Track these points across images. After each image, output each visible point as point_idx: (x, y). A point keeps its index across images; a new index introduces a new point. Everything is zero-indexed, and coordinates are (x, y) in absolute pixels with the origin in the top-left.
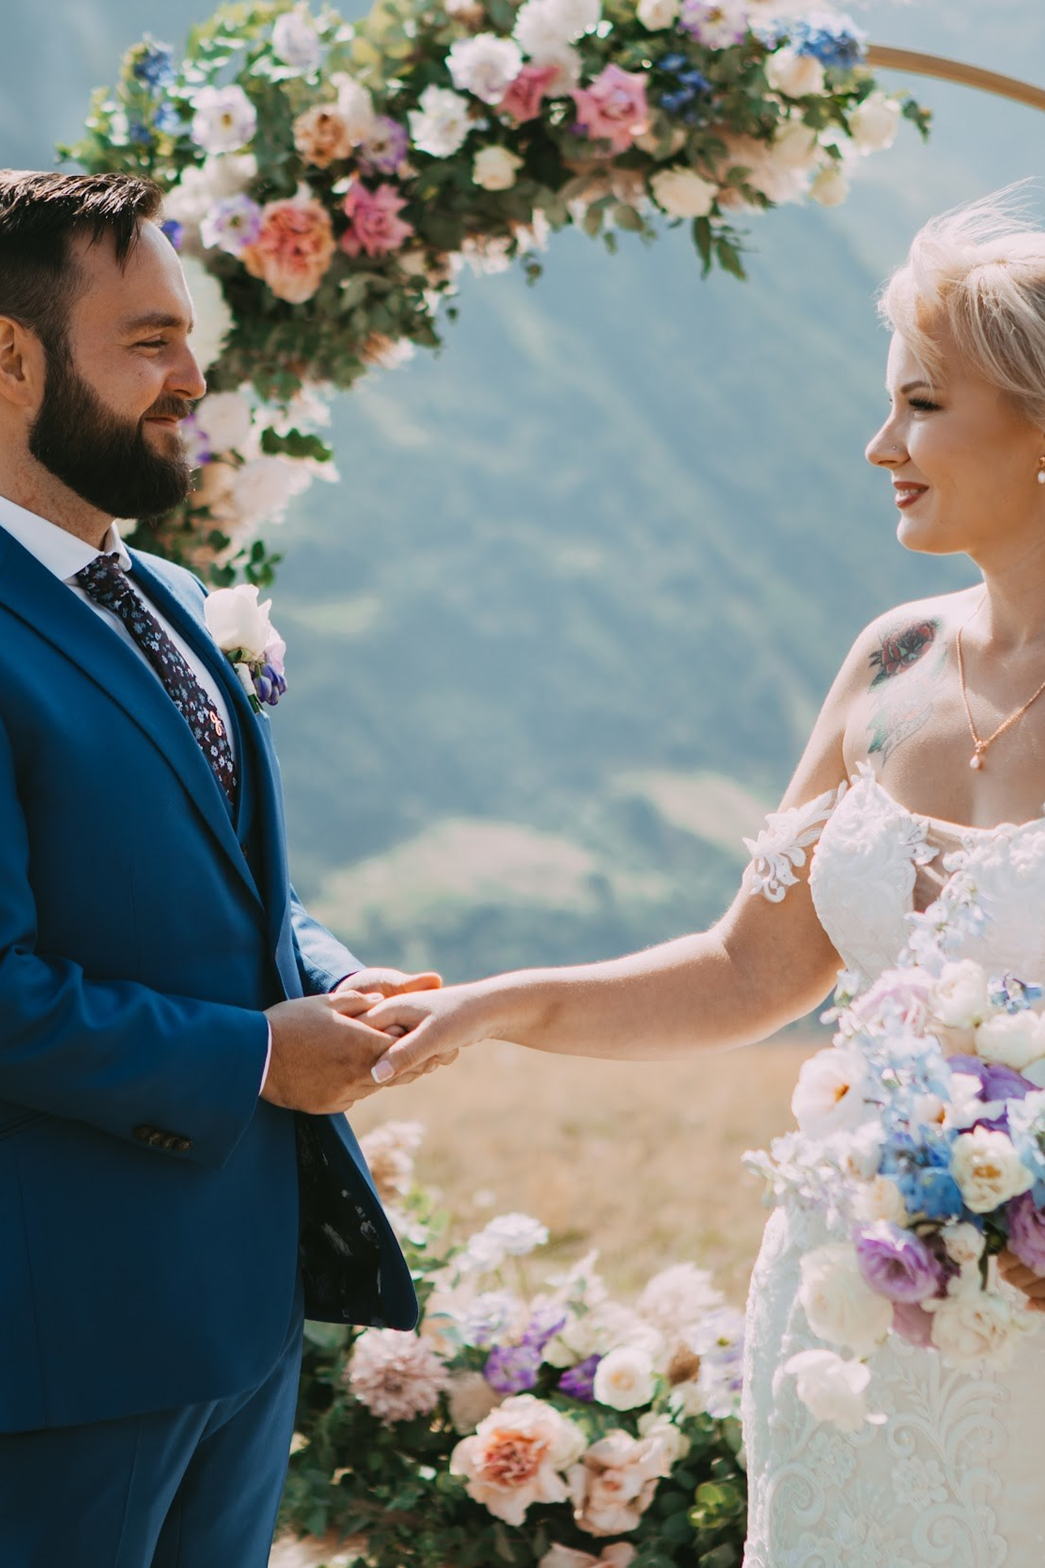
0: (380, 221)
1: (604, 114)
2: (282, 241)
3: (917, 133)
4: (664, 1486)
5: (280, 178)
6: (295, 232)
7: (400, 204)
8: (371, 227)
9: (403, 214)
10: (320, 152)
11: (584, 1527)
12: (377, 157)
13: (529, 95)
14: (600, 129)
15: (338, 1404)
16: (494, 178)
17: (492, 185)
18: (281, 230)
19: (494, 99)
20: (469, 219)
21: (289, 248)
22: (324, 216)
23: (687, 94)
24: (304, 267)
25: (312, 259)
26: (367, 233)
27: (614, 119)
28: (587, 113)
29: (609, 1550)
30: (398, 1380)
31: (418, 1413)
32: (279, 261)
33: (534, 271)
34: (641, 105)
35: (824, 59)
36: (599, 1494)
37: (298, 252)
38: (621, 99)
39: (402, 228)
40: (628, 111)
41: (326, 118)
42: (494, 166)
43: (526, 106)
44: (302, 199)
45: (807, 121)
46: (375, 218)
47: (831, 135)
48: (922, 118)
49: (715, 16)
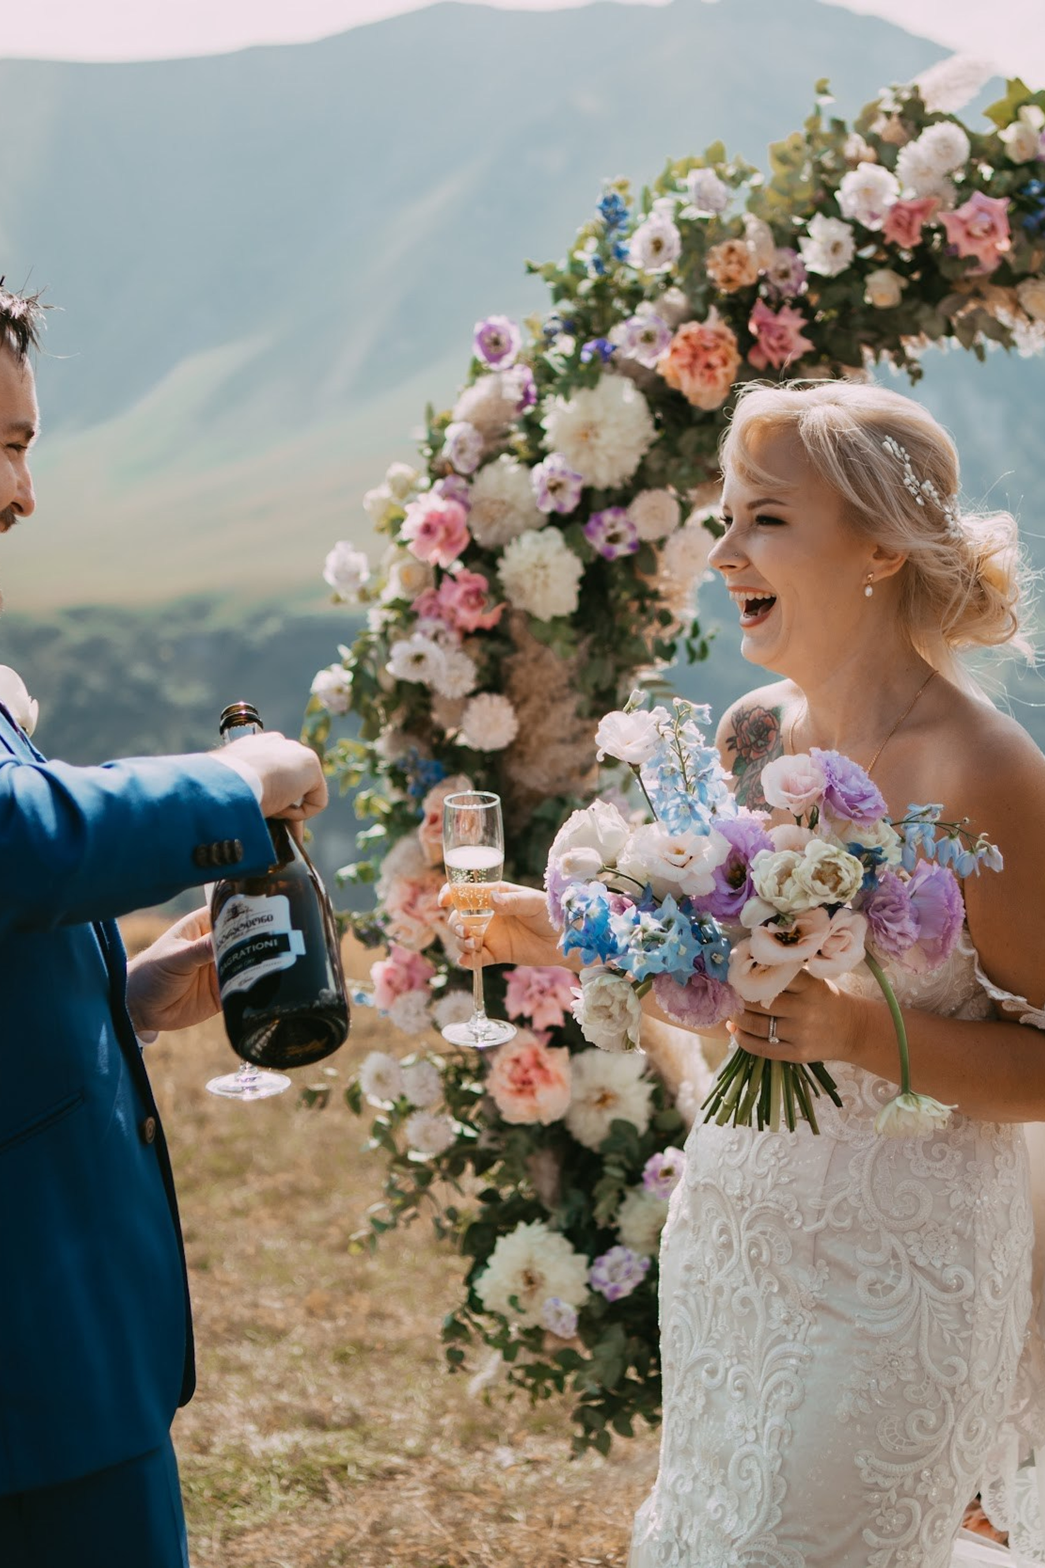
0: (781, 337)
1: (969, 234)
2: (695, 356)
5: (699, 306)
6: (706, 349)
7: (801, 323)
8: (773, 342)
9: (804, 332)
10: (729, 280)
12: (782, 284)
13: (910, 224)
14: (967, 249)
16: (883, 297)
17: (882, 303)
18: (692, 347)
19: (877, 226)
20: (865, 333)
21: (700, 363)
22: (731, 335)
24: (713, 379)
25: (720, 372)
26: (772, 348)
27: (978, 238)
28: (957, 236)
32: (692, 374)
33: (917, 375)
34: (1003, 227)
37: (709, 366)
38: (984, 221)
39: (805, 345)
40: (992, 230)
41: (731, 250)
42: (883, 285)
43: (909, 234)
44: (712, 320)
46: (777, 334)
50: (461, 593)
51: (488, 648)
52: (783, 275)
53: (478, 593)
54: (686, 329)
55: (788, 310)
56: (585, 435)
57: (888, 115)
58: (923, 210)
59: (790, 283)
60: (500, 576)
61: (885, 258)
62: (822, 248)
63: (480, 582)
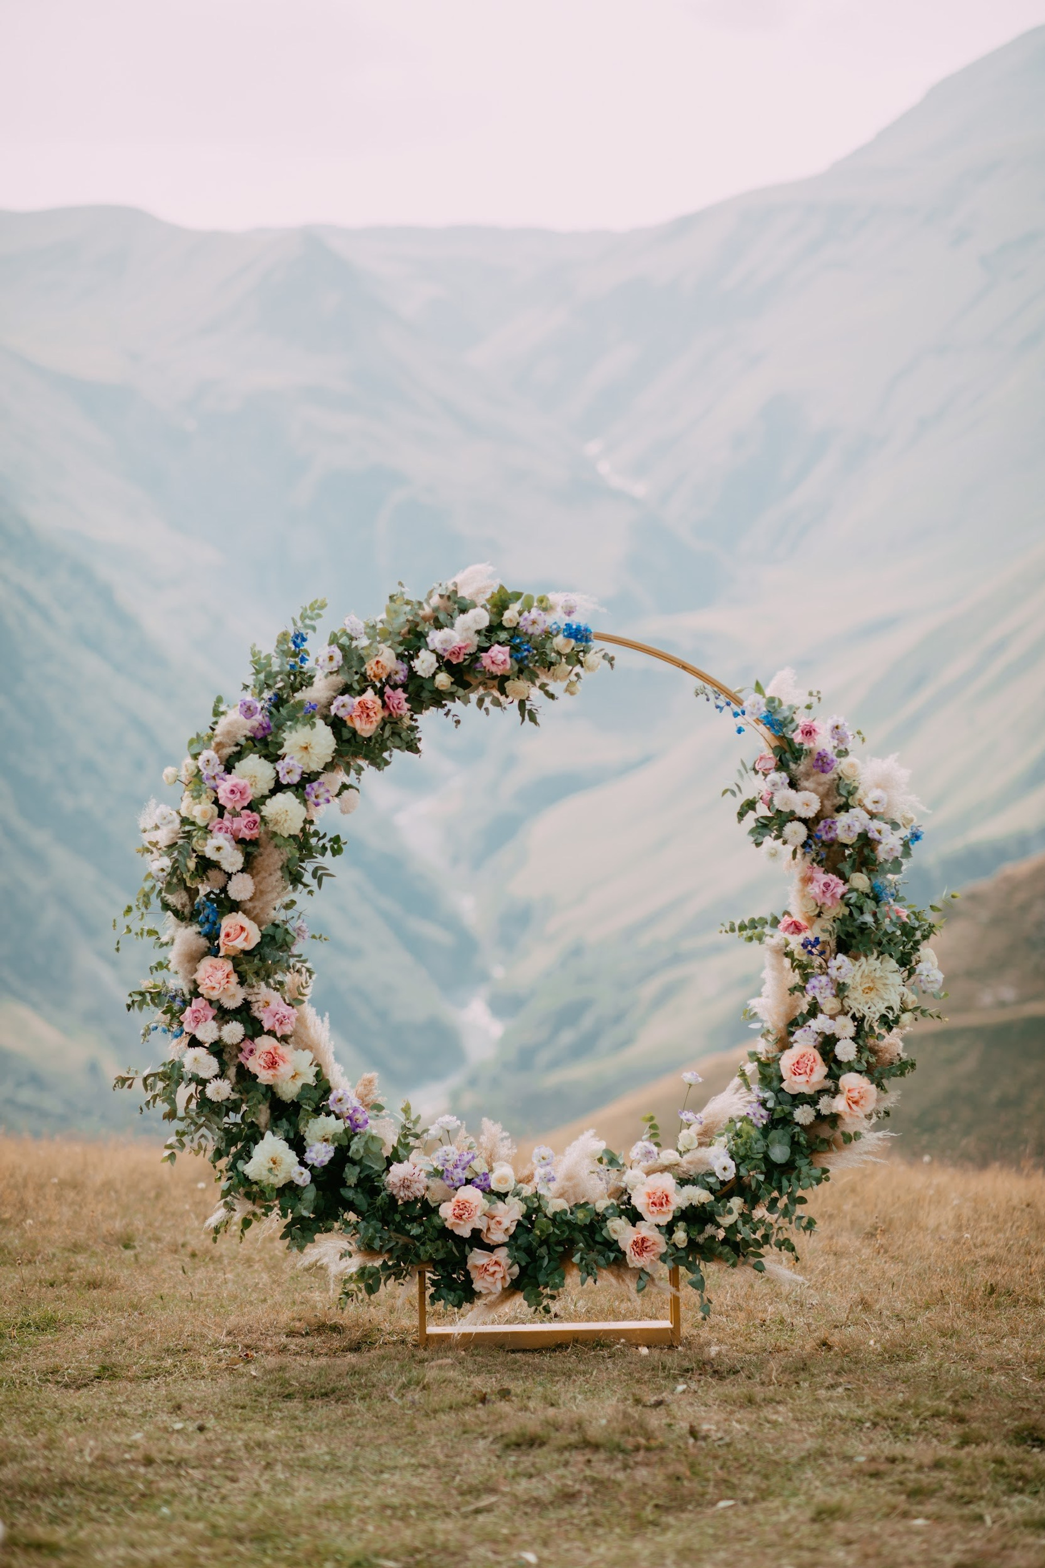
0: (399, 703)
1: (493, 662)
2: (362, 712)
3: (609, 665)
4: (519, 1224)
5: (355, 685)
6: (368, 708)
7: (405, 695)
8: (395, 706)
9: (407, 700)
10: (376, 676)
11: (486, 1241)
12: (396, 677)
13: (460, 652)
14: (491, 667)
15: (383, 1194)
16: (443, 684)
17: (441, 687)
18: (362, 708)
19: (446, 655)
20: (429, 701)
21: (365, 715)
22: (379, 702)
23: (525, 653)
24: (370, 723)
25: (373, 719)
26: (393, 708)
27: (497, 663)
28: (486, 662)
29: (496, 1250)
30: (407, 1183)
31: (416, 1198)
32: (361, 720)
33: (458, 722)
34: (508, 660)
35: (577, 639)
36: (493, 1227)
37: (368, 715)
38: (501, 657)
39: (407, 706)
40: (504, 662)
41: (378, 662)
42: (443, 680)
43: (458, 658)
44: (370, 695)
45: (568, 663)
46: (397, 702)
47: (578, 669)
48: (611, 660)
49: (534, 622)
50: (245, 822)
51: (250, 849)
52: (397, 673)
53: (255, 822)
54: (358, 699)
55: (400, 690)
56: (306, 748)
57: (441, 596)
58: (465, 648)
59: (400, 677)
60: (263, 814)
61: (443, 668)
62: (425, 663)
63: (256, 816)
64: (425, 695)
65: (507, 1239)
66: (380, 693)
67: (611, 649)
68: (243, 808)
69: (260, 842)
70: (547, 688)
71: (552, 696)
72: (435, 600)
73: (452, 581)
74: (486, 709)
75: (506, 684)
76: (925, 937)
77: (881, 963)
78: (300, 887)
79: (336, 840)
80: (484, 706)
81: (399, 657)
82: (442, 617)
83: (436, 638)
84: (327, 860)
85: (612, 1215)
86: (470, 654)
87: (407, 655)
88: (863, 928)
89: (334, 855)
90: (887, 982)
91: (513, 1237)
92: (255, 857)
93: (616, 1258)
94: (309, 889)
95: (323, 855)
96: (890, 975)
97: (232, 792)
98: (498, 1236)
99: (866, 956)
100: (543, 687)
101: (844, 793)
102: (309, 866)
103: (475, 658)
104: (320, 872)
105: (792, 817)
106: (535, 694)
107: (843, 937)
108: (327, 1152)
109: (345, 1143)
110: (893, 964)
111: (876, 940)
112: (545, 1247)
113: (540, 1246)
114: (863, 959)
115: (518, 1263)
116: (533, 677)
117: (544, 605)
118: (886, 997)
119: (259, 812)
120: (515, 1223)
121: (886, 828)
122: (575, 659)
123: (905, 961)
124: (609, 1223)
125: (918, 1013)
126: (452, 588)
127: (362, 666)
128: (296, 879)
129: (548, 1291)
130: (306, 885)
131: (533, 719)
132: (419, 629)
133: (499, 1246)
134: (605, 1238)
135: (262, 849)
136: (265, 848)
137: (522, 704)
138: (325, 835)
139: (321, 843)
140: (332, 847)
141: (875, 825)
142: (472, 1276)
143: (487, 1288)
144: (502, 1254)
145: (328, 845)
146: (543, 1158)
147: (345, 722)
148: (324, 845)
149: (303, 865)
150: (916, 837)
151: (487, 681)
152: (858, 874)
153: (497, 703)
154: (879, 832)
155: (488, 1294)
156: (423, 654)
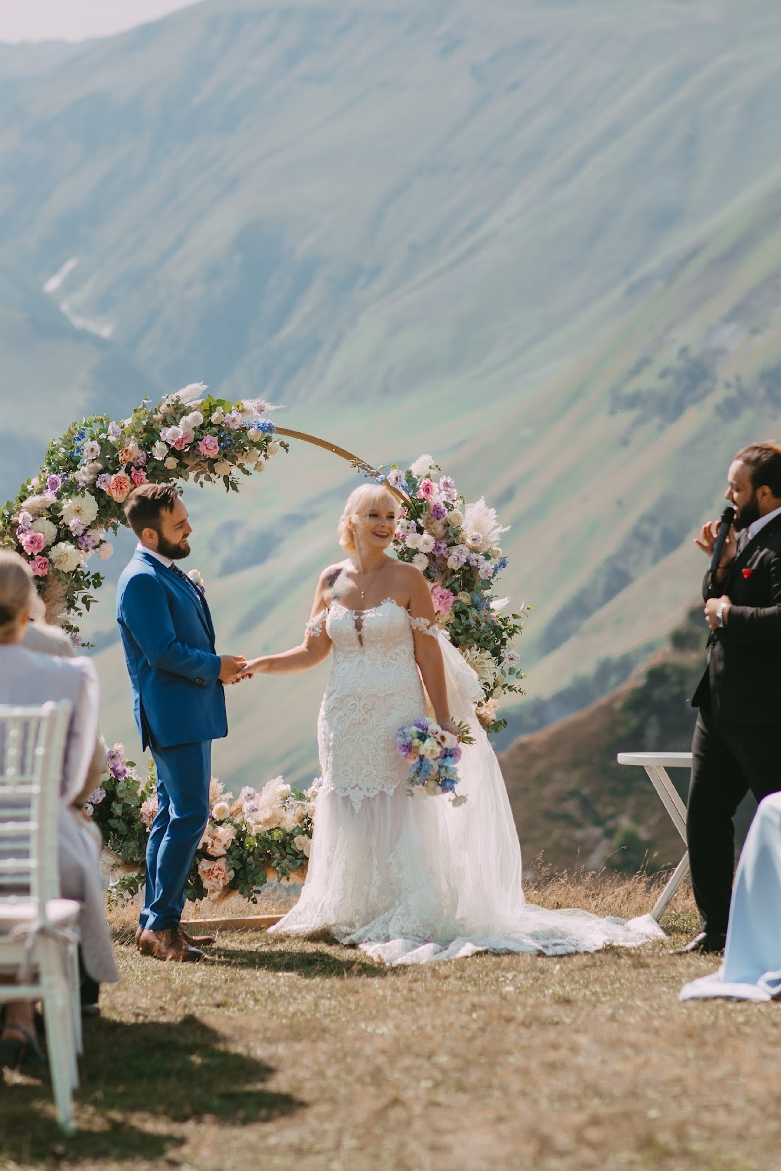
1: (207, 448)
2: (117, 485)
3: (285, 450)
4: (233, 842)
5: (110, 467)
6: (121, 483)
7: (146, 474)
10: (124, 460)
11: (211, 854)
12: (139, 461)
13: (182, 442)
14: (206, 452)
16: (171, 466)
17: (169, 468)
18: (117, 482)
19: (173, 444)
20: (162, 478)
21: (119, 487)
22: (129, 478)
23: (229, 442)
24: (123, 492)
26: (138, 482)
27: (210, 450)
28: (202, 448)
29: (218, 860)
32: (114, 490)
34: (218, 446)
35: (262, 431)
36: (216, 843)
37: (121, 488)
38: (212, 445)
40: (215, 447)
41: (126, 451)
42: (171, 463)
43: (181, 446)
44: (122, 473)
45: (258, 449)
46: (140, 478)
47: (264, 453)
48: (286, 447)
49: (234, 420)
50: (39, 563)
51: (41, 583)
52: (138, 458)
53: (45, 563)
54: (113, 477)
55: (142, 469)
56: (78, 511)
57: (168, 406)
58: (185, 438)
59: (142, 461)
60: (50, 557)
61: (170, 454)
62: (159, 452)
63: (45, 559)
64: (158, 473)
65: (225, 852)
66: (128, 471)
67: (286, 439)
68: (38, 554)
69: (48, 578)
70: (244, 467)
71: (247, 473)
72: (163, 408)
73: (176, 395)
74: (201, 483)
75: (214, 465)
76: (510, 635)
77: (480, 653)
78: (72, 610)
79: (97, 576)
80: (199, 481)
81: (140, 447)
82: (169, 419)
83: (168, 433)
84: (91, 591)
85: (298, 834)
86: (189, 444)
87: (147, 445)
88: (468, 628)
89: (95, 587)
90: (485, 666)
91: (229, 851)
92: (45, 589)
93: (301, 864)
94: (79, 611)
95: (88, 588)
96: (486, 661)
97: (32, 542)
98: (219, 850)
99: (470, 648)
100: (240, 466)
101: (452, 535)
102: (79, 595)
103: (194, 446)
104: (88, 599)
105: (416, 552)
106: (236, 472)
107: (454, 636)
108: (101, 794)
109: (110, 789)
110: (488, 654)
111: (477, 638)
112: (251, 857)
113: (248, 856)
114: (468, 651)
115: (234, 869)
116: (233, 460)
117: (240, 408)
118: (484, 676)
119: (47, 556)
120: (230, 841)
121: (481, 558)
122: (262, 445)
123: (496, 653)
124: (296, 839)
125: (506, 689)
126: (175, 399)
127: (114, 454)
128: (71, 605)
129: (254, 888)
130: (77, 609)
131: (235, 488)
132: (154, 427)
133: (220, 857)
134: (292, 849)
135: (50, 583)
136: (52, 582)
137: (226, 479)
138: (89, 574)
139: (86, 579)
140: (93, 581)
141: (474, 556)
142: (202, 879)
143: (213, 886)
144: (221, 863)
145: (91, 580)
146: (249, 795)
147: (105, 492)
148: (88, 580)
149: (75, 595)
150: (503, 564)
151: (201, 463)
152: (463, 592)
153: (209, 479)
154: (477, 561)
155: (213, 891)
156: (158, 444)
